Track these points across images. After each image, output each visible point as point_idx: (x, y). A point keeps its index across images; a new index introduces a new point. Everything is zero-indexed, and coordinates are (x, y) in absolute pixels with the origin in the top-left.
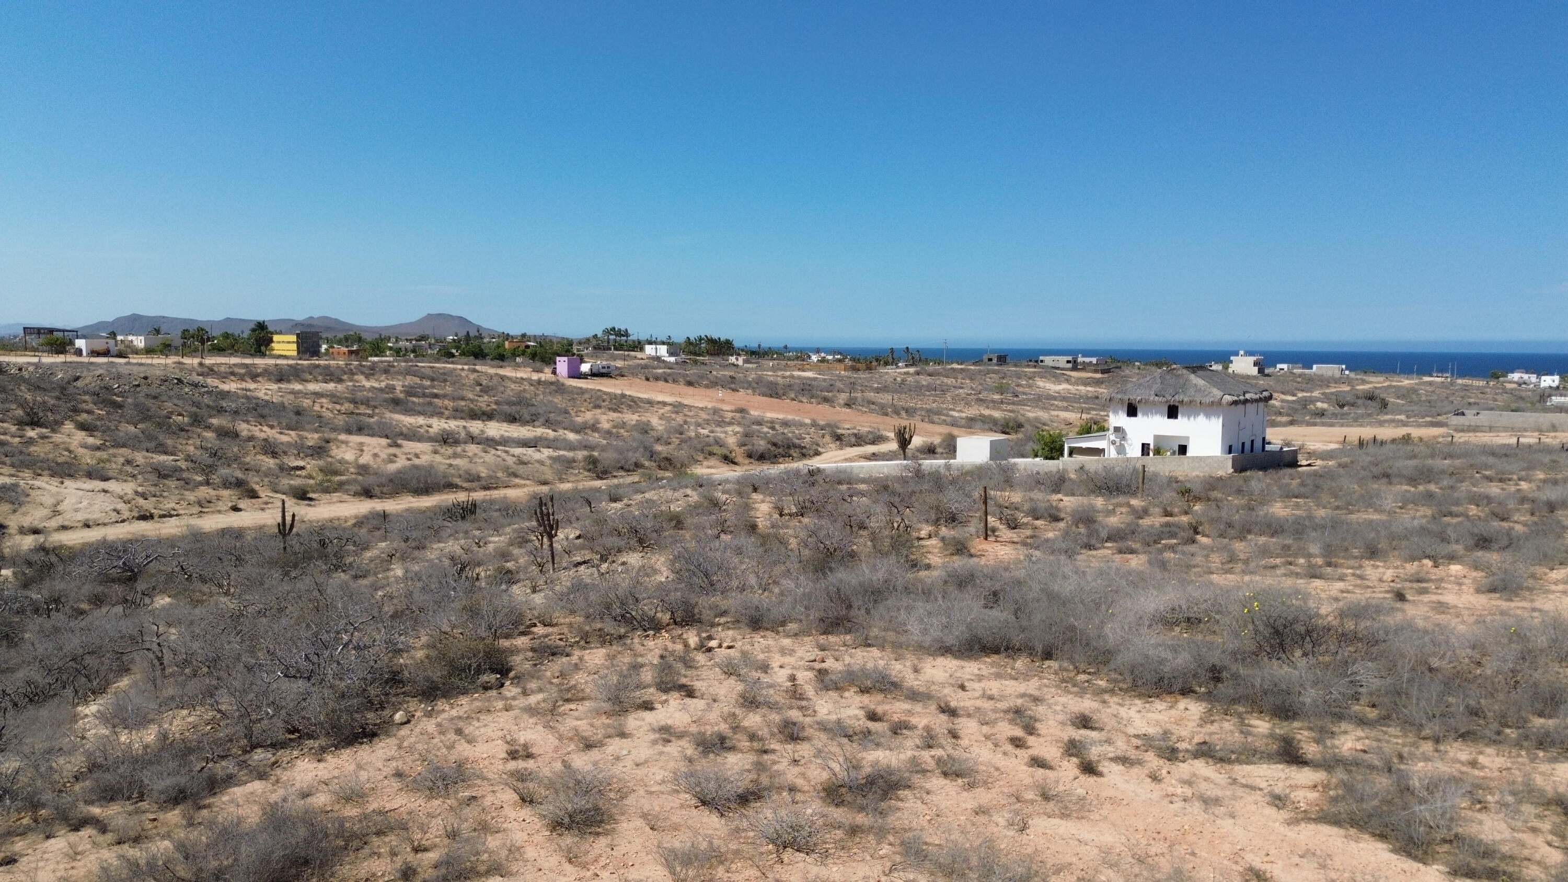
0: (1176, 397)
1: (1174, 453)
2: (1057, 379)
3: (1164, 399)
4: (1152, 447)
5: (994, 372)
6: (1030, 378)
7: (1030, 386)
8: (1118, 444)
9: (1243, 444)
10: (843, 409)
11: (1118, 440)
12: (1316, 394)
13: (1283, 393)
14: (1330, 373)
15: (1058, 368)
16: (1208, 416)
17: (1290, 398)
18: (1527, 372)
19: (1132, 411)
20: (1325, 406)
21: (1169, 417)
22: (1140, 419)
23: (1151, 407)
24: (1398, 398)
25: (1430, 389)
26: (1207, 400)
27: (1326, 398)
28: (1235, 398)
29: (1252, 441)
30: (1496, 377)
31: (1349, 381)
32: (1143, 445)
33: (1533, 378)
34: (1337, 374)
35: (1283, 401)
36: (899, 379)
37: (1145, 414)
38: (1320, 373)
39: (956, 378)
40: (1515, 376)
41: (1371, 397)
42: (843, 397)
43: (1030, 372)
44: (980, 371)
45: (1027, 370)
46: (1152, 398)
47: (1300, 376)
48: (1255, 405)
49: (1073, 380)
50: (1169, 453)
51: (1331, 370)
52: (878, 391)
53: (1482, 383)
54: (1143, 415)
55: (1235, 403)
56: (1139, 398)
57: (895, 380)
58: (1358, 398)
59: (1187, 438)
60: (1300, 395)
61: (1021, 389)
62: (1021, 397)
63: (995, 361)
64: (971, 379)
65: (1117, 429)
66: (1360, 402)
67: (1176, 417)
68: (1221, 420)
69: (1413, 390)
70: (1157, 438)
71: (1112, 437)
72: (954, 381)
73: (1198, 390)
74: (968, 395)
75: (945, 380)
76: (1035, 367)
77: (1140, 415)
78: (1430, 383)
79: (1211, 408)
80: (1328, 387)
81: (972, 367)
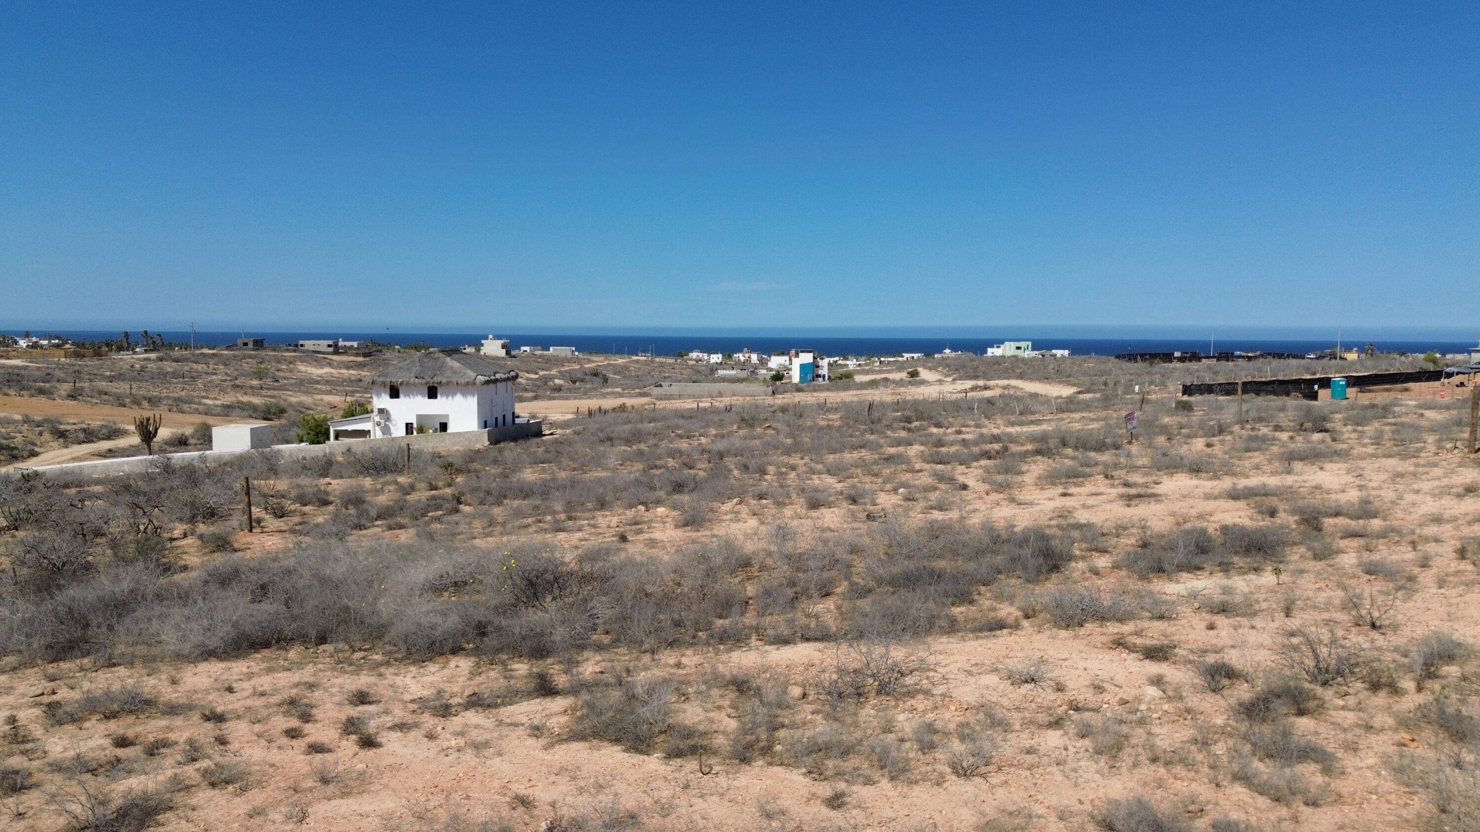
0: (435, 379)
1: (435, 431)
2: (319, 363)
3: (424, 381)
4: (415, 426)
5: (250, 357)
6: (290, 363)
7: (291, 371)
8: (383, 425)
9: (496, 419)
10: (67, 402)
11: (382, 421)
12: (554, 372)
13: (528, 372)
14: (563, 354)
15: (319, 352)
16: (464, 395)
17: (533, 376)
19: (394, 393)
20: (561, 382)
21: (429, 398)
22: (402, 400)
23: (412, 389)
24: (615, 374)
25: (637, 366)
26: (462, 381)
27: (562, 375)
28: (487, 378)
29: (504, 416)
30: (681, 355)
31: (578, 361)
32: (407, 424)
33: (705, 356)
34: (569, 354)
35: (527, 379)
36: (137, 366)
37: (407, 395)
38: (556, 354)
39: (207, 364)
40: (694, 355)
41: (595, 374)
42: (65, 388)
43: (290, 357)
44: (235, 356)
45: (287, 354)
46: (412, 380)
47: (540, 356)
48: (504, 384)
49: (335, 363)
50: (431, 431)
51: (564, 351)
52: (111, 379)
53: (672, 361)
54: (405, 396)
55: (487, 382)
56: (400, 380)
57: (132, 366)
58: (586, 374)
59: (448, 416)
60: (541, 373)
61: (281, 374)
62: (282, 382)
63: (251, 345)
64: (225, 365)
65: (381, 411)
66: (587, 378)
67: (436, 397)
68: (476, 398)
69: (625, 368)
70: (419, 417)
71: (377, 419)
72: (205, 366)
73: (455, 372)
74: (222, 381)
75: (195, 366)
76: (295, 351)
77: (401, 396)
78: (637, 361)
79: (466, 388)
80: (563, 366)
81: (226, 352)
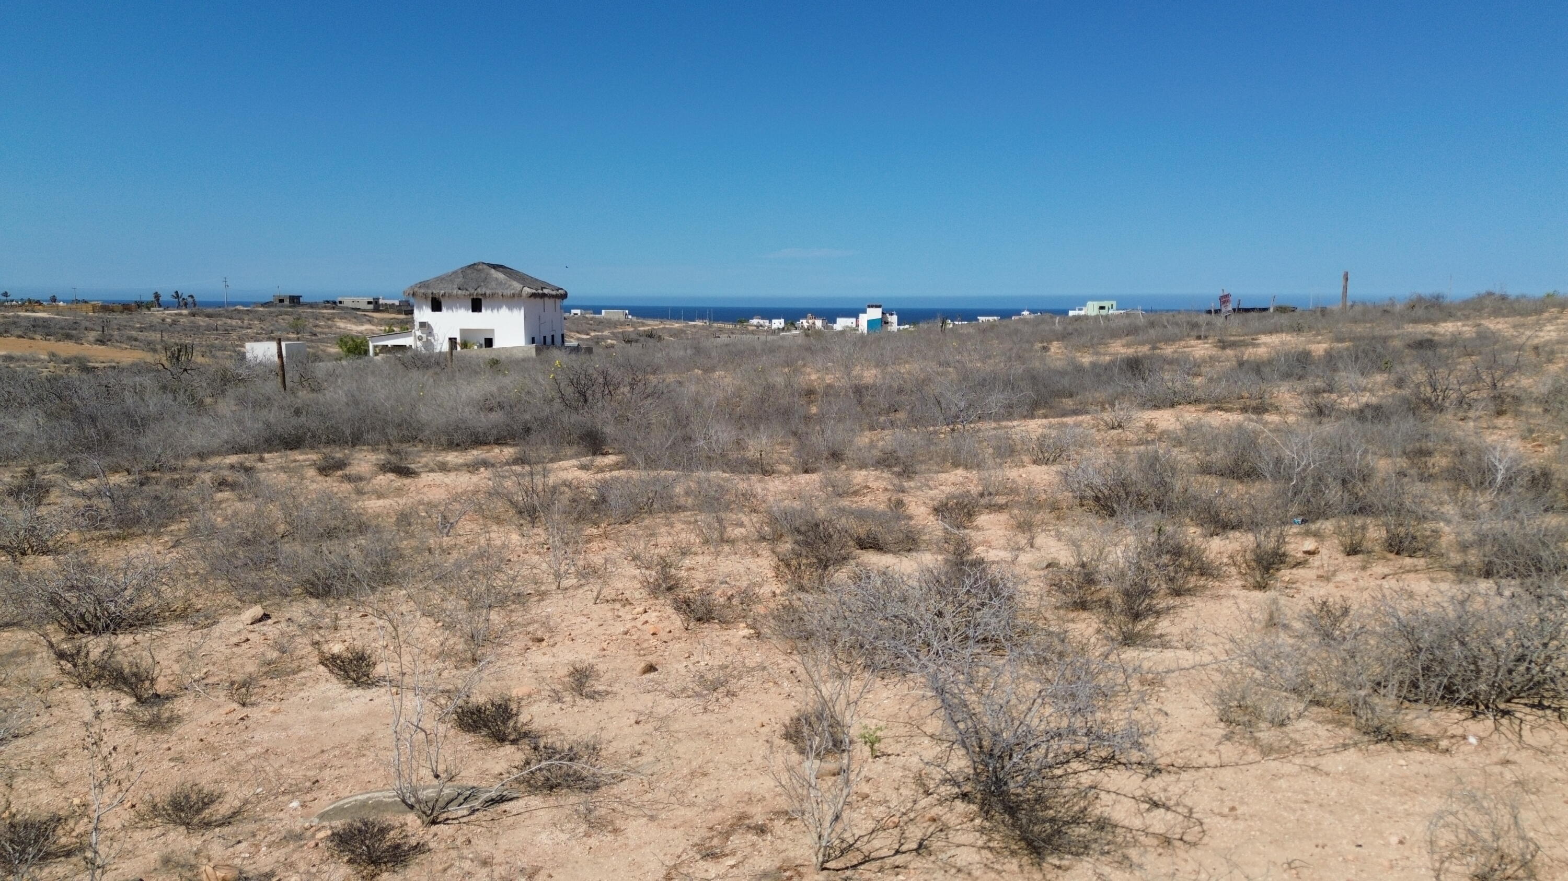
0: (479, 290)
1: (481, 346)
3: (468, 293)
4: (458, 341)
6: (328, 319)
7: (330, 327)
8: (425, 339)
9: (545, 337)
10: (95, 346)
11: (424, 336)
12: (606, 333)
13: (578, 332)
14: (616, 318)
15: (358, 309)
16: (510, 308)
17: (585, 337)
18: (763, 318)
19: (436, 306)
20: (614, 342)
21: (474, 310)
22: (445, 314)
23: (455, 302)
24: (671, 336)
25: (694, 330)
26: (508, 292)
27: (615, 336)
28: (534, 291)
29: (553, 336)
31: (632, 324)
32: (450, 339)
33: (767, 323)
34: (622, 318)
35: (578, 339)
36: (169, 320)
37: (450, 308)
38: (608, 317)
39: (242, 320)
40: (755, 321)
41: (650, 335)
42: (92, 335)
43: (329, 314)
44: (271, 313)
45: (325, 311)
46: (455, 292)
47: (592, 319)
48: (552, 300)
50: (476, 347)
51: (617, 315)
52: (141, 330)
53: (732, 326)
54: (447, 309)
55: (534, 295)
56: (442, 292)
57: (163, 320)
58: (640, 336)
59: (492, 331)
60: (593, 334)
63: (287, 302)
65: (423, 325)
66: (642, 339)
67: (480, 311)
68: (522, 311)
69: (681, 331)
70: (463, 331)
71: (418, 333)
72: (240, 322)
73: (500, 283)
75: (229, 321)
76: (334, 308)
77: (444, 309)
78: (695, 326)
79: (512, 300)
80: (616, 328)
81: (261, 309)
